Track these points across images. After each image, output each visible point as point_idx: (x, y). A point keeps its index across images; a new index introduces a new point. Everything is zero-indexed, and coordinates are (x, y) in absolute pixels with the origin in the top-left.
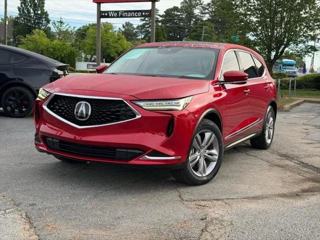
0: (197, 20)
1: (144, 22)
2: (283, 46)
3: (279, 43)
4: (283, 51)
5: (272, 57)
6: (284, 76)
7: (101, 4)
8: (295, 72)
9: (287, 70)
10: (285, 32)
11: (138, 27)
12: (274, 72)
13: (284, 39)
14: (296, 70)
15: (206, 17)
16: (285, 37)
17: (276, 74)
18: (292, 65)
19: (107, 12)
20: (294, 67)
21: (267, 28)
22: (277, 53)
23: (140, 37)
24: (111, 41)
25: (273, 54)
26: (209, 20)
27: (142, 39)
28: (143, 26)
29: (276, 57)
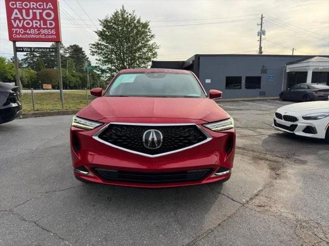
0: (62, 56)
1: (27, 57)
7: (17, 42)
11: (22, 60)
15: (68, 55)
19: (22, 48)
23: (24, 66)
24: (7, 68)
26: (69, 57)
27: (26, 67)
28: (26, 59)
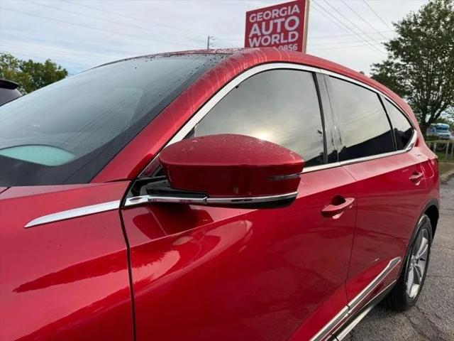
2: (439, 110)
3: (436, 105)
4: (439, 114)
5: (427, 120)
6: (437, 138)
8: (448, 136)
9: (440, 134)
10: (442, 96)
12: (428, 134)
13: (441, 102)
14: (449, 133)
16: (442, 100)
17: (429, 137)
18: (445, 129)
20: (448, 131)
21: (423, 90)
22: (433, 116)
25: (428, 117)
29: (432, 120)
